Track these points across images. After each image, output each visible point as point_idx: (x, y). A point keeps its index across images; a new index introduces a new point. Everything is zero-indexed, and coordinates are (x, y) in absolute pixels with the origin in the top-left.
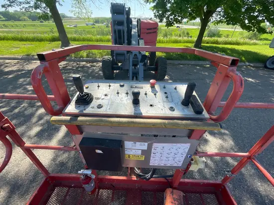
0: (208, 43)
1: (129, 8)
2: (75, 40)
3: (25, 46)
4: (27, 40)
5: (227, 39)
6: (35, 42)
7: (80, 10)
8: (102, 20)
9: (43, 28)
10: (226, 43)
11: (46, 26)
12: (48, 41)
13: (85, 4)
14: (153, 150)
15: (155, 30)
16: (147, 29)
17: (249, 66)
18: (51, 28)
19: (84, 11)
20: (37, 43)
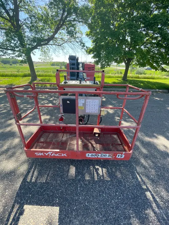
0: (132, 78)
1: (78, 58)
2: (40, 76)
3: (6, 80)
4: (6, 76)
5: (145, 75)
6: (12, 78)
7: (45, 57)
8: (57, 64)
9: (12, 69)
10: (145, 78)
11: (14, 68)
12: (21, 77)
13: (48, 54)
14: (86, 103)
15: (93, 69)
16: (89, 68)
17: (159, 91)
18: (18, 69)
19: (48, 58)
20: (14, 78)
